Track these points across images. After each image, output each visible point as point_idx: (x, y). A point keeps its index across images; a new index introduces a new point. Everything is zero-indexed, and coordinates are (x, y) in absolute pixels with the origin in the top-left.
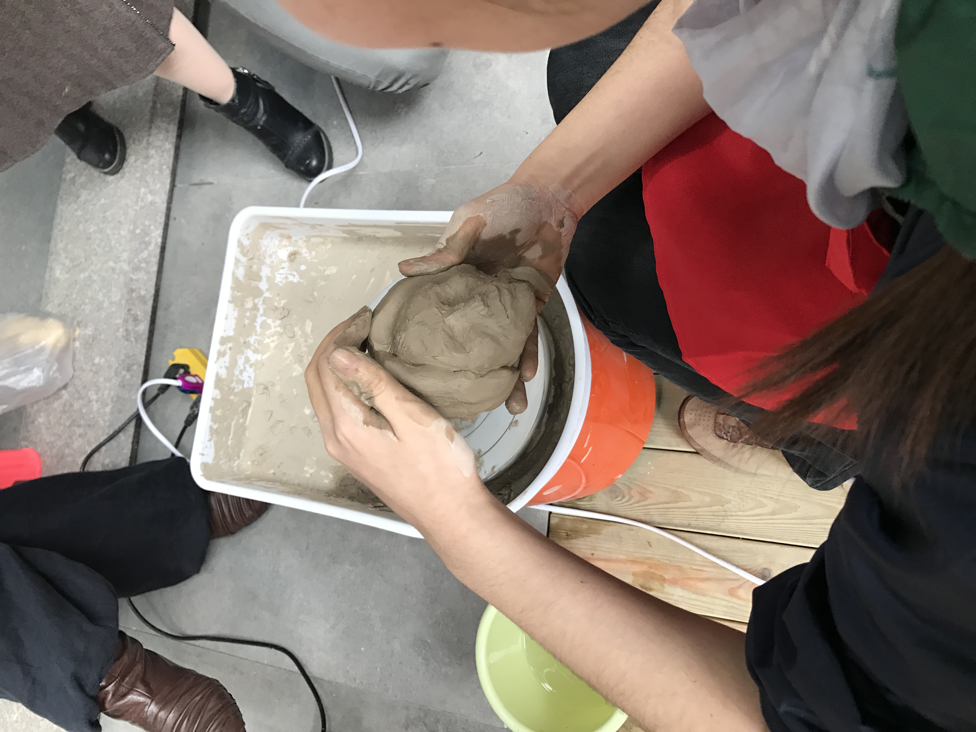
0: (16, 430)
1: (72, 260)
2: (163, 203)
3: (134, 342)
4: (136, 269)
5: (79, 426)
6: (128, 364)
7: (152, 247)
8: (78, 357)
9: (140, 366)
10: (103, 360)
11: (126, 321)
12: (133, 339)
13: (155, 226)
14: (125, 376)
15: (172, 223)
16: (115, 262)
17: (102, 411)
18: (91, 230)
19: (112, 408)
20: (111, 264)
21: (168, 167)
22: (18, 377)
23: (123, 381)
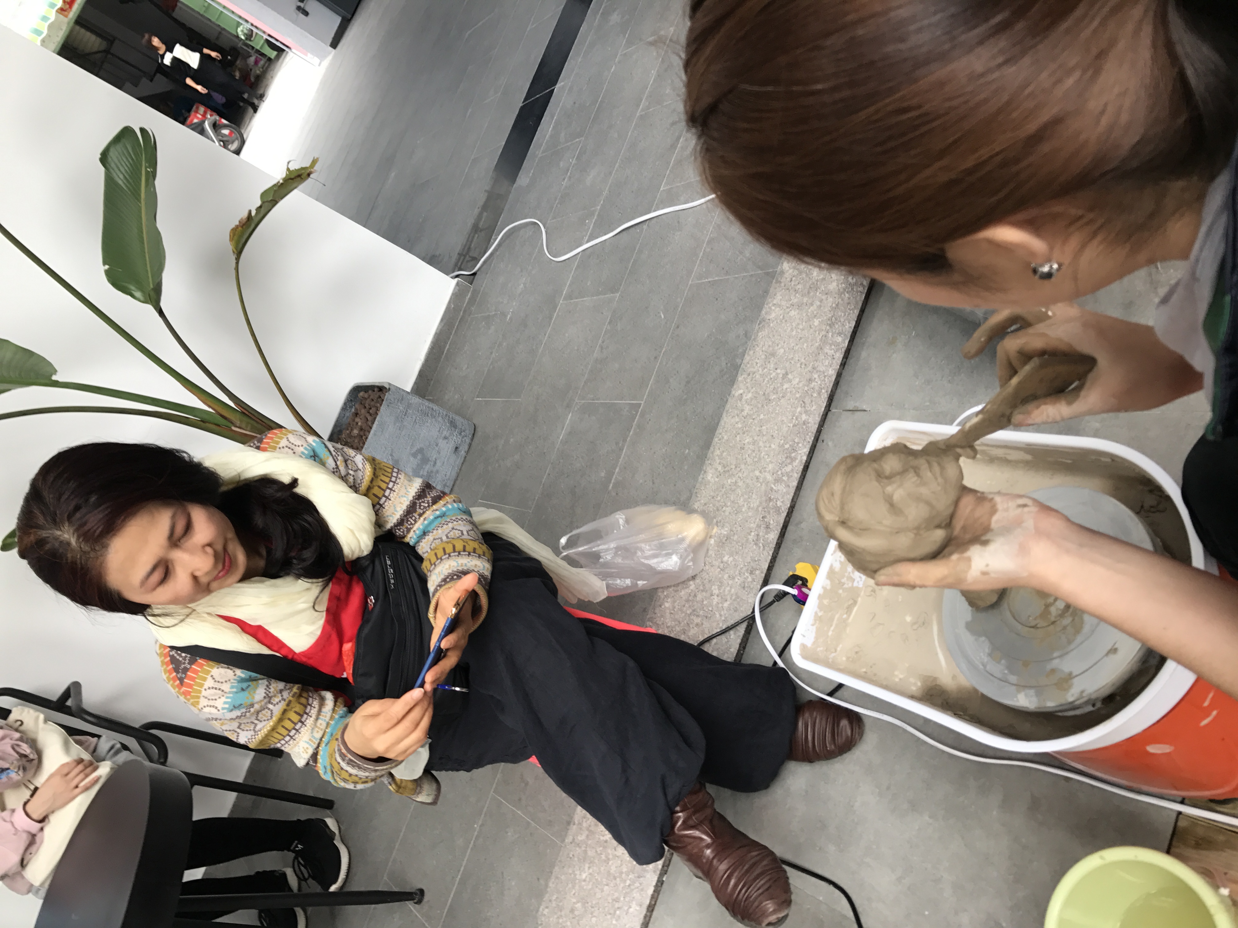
0: (645, 610)
1: (724, 467)
2: (815, 423)
3: (762, 548)
4: (778, 481)
5: (698, 616)
6: (752, 568)
7: (796, 463)
8: (710, 552)
9: (762, 572)
10: (731, 559)
11: (759, 526)
12: (761, 545)
13: (803, 444)
14: (746, 578)
15: (819, 444)
16: (760, 472)
17: (720, 605)
18: (746, 441)
19: (730, 604)
20: (757, 473)
21: (827, 392)
22: (660, 559)
23: (744, 582)
